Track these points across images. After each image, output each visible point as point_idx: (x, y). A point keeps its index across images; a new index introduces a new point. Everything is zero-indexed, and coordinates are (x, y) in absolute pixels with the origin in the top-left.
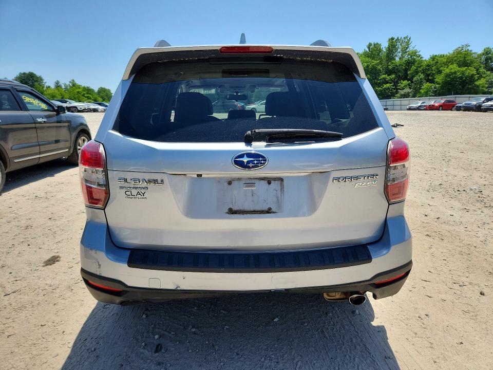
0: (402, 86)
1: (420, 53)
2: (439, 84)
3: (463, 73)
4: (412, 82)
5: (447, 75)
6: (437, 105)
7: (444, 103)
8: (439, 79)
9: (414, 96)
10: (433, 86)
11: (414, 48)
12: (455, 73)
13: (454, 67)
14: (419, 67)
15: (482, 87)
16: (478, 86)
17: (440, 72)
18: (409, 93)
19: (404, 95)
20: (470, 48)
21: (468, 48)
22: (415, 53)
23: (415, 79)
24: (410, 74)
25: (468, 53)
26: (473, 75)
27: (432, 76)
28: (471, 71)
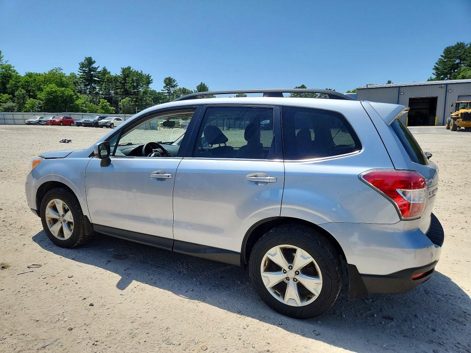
0: (4, 99)
1: (14, 69)
2: (42, 100)
3: (62, 92)
4: (14, 96)
5: (49, 93)
6: (57, 120)
7: (63, 119)
8: (42, 95)
9: (19, 110)
10: (37, 102)
11: (6, 62)
12: (56, 92)
13: (53, 87)
14: (18, 82)
15: (81, 106)
16: (78, 105)
17: (41, 90)
18: (13, 107)
19: (9, 108)
20: (63, 72)
21: (62, 71)
22: (9, 68)
23: (16, 93)
24: (10, 88)
25: (62, 76)
26: (71, 96)
27: (32, 92)
28: (69, 92)
